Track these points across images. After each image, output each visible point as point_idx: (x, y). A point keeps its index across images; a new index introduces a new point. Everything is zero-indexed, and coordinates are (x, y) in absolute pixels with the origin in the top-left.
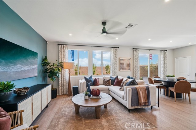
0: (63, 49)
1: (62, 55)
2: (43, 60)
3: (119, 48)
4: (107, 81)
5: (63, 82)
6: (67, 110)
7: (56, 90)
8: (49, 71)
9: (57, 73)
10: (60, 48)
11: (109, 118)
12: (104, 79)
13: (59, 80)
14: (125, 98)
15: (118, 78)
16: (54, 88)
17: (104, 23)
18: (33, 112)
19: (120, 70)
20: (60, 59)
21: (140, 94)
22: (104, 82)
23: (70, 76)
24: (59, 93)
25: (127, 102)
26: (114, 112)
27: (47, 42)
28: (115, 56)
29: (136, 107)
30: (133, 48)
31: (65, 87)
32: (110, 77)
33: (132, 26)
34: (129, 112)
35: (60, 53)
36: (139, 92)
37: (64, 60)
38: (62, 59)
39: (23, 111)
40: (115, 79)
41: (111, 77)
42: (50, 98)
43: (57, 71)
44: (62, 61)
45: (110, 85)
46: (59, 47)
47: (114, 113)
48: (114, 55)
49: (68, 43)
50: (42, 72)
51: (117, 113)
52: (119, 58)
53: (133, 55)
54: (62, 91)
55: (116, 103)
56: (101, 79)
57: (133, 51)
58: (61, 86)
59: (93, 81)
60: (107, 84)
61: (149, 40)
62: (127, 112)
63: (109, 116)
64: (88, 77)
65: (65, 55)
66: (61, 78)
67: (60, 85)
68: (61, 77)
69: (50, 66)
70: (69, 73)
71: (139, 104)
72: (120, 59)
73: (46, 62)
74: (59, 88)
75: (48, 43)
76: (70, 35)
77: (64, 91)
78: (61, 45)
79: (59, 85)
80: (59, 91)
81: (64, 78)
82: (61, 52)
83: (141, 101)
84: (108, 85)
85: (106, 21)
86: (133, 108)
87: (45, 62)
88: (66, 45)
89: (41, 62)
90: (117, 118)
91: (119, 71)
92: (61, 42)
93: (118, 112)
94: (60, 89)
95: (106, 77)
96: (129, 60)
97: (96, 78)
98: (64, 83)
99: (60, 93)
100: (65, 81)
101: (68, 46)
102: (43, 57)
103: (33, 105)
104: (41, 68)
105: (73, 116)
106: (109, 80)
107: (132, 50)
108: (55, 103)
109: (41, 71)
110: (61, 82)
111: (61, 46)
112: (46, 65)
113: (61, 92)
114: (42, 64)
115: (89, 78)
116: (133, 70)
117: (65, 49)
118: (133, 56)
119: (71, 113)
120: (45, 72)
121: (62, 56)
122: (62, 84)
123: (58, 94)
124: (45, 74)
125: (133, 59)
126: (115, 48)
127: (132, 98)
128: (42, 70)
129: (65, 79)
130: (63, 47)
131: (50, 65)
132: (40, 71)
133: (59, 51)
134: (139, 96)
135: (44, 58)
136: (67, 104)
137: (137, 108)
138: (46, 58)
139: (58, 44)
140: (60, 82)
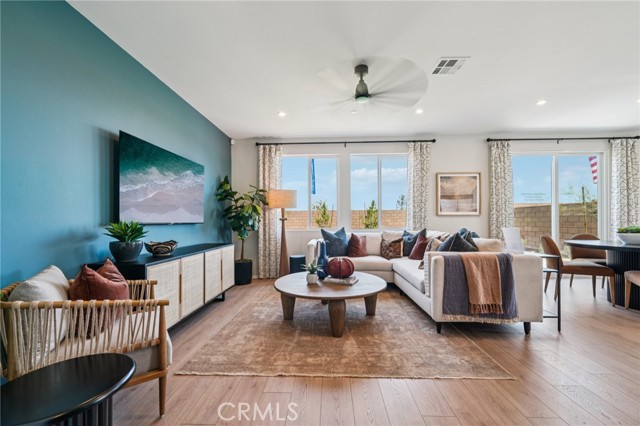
0: (270, 155)
1: (267, 172)
2: (221, 186)
3: (434, 141)
4: (390, 245)
5: (270, 243)
6: (267, 310)
7: (250, 263)
8: (233, 214)
9: (250, 217)
10: (261, 152)
11: (368, 338)
12: (383, 240)
13: (258, 237)
14: (427, 288)
15: (427, 236)
16: (245, 257)
17: (362, 69)
18: (183, 297)
19: (440, 213)
20: (261, 184)
21: (472, 276)
22: (382, 247)
23: (286, 230)
24: (258, 274)
25: (431, 300)
26: (390, 327)
27: (230, 139)
28: (422, 169)
29: (459, 318)
30: (488, 140)
31: (273, 258)
32: (402, 232)
33: (452, 63)
34: (439, 332)
35: (261, 168)
36: (471, 271)
37: (272, 186)
38: (267, 183)
39: (156, 283)
40: (416, 238)
41: (406, 234)
42: (230, 281)
43: (250, 211)
44: (267, 189)
45: (400, 257)
46: (258, 151)
47: (391, 330)
48: (419, 166)
49: (281, 139)
50: (218, 216)
51: (399, 330)
52: (437, 175)
53: (490, 161)
54: (267, 268)
55: (409, 309)
56: (372, 238)
57: (490, 148)
58: (264, 255)
59: (347, 243)
60: (391, 254)
61: (542, 103)
62: (432, 332)
63: (372, 335)
64: (332, 232)
65: (273, 170)
66: (265, 235)
67: (261, 253)
68: (264, 230)
69: (236, 201)
70: (283, 220)
71: (468, 307)
72: (439, 176)
73: (226, 191)
74: (258, 258)
75: (233, 142)
76: (282, 114)
77: (272, 267)
78: (264, 145)
79: (258, 253)
80: (258, 268)
81: (272, 232)
82: (264, 164)
83: (478, 299)
84: (391, 258)
85: (364, 61)
86: (450, 318)
87: (223, 191)
88: (277, 144)
89: (214, 190)
90: (392, 341)
91: (437, 215)
92: (264, 138)
93: (402, 329)
94: (261, 261)
95: (388, 235)
96: (473, 180)
97: (359, 234)
98: (272, 248)
99: (262, 273)
100: (273, 243)
101: (281, 147)
102: (219, 178)
103: (183, 280)
104: (214, 205)
105: (274, 324)
106: (399, 241)
107: (484, 147)
108: (245, 295)
109: (215, 214)
110: (265, 245)
111: (264, 149)
112: (226, 197)
113: (264, 271)
114: (217, 195)
115: (337, 234)
116: (490, 211)
117: (273, 154)
118: (490, 166)
119: (273, 318)
120: (224, 216)
121: (267, 175)
122: (265, 250)
123: (254, 277)
124: (225, 222)
125: (490, 177)
126: (421, 142)
127: (445, 288)
128: (218, 210)
129: (272, 237)
130: (270, 151)
131: (236, 197)
132: (212, 212)
133: (259, 161)
134: (469, 282)
135: (223, 180)
136: (270, 298)
137: (464, 321)
138: (227, 181)
139: (257, 144)
140: (261, 245)
